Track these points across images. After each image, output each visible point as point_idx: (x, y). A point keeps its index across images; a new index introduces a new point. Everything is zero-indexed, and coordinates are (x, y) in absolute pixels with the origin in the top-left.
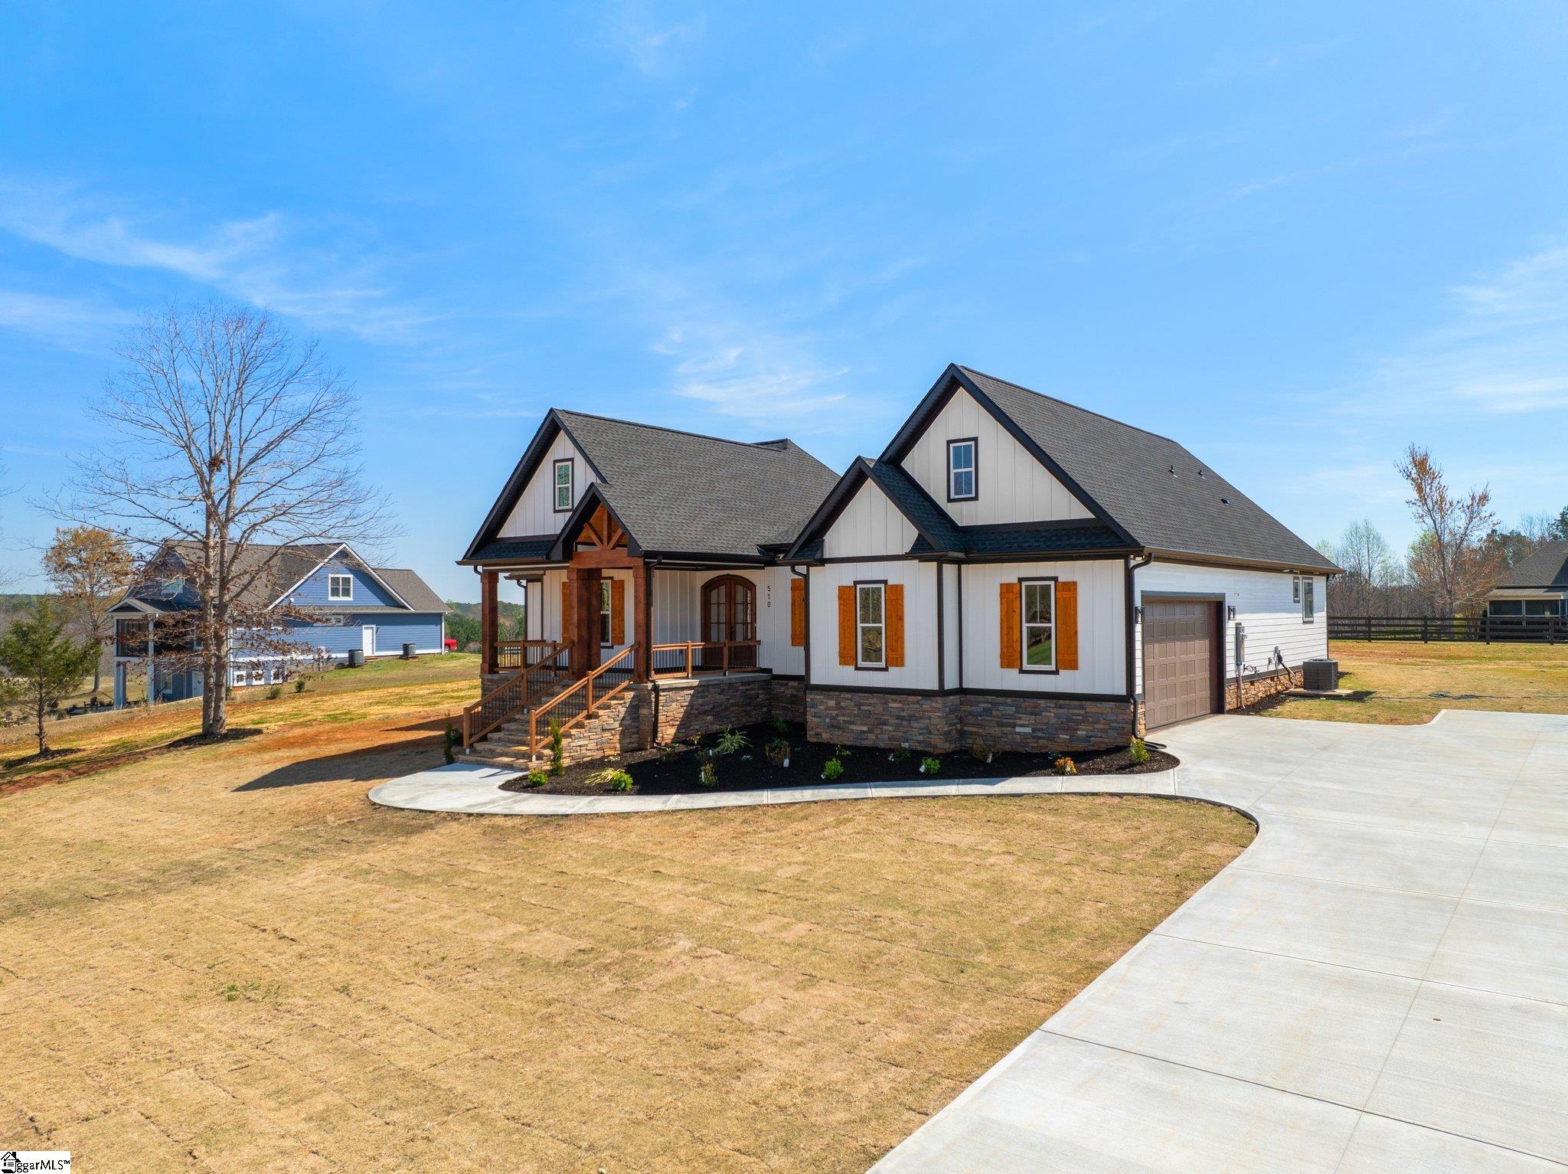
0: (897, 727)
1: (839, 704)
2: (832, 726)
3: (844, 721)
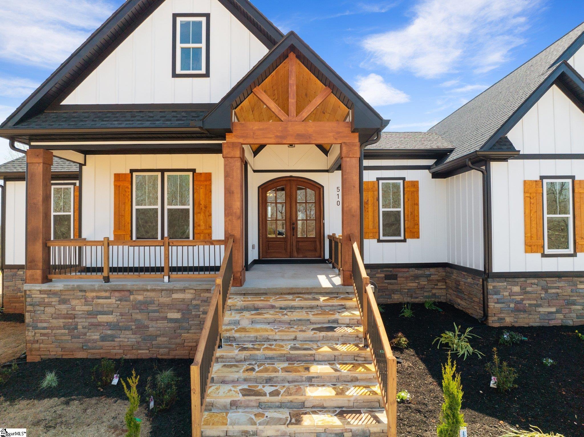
1: (525, 289)
2: (517, 310)
3: (530, 305)
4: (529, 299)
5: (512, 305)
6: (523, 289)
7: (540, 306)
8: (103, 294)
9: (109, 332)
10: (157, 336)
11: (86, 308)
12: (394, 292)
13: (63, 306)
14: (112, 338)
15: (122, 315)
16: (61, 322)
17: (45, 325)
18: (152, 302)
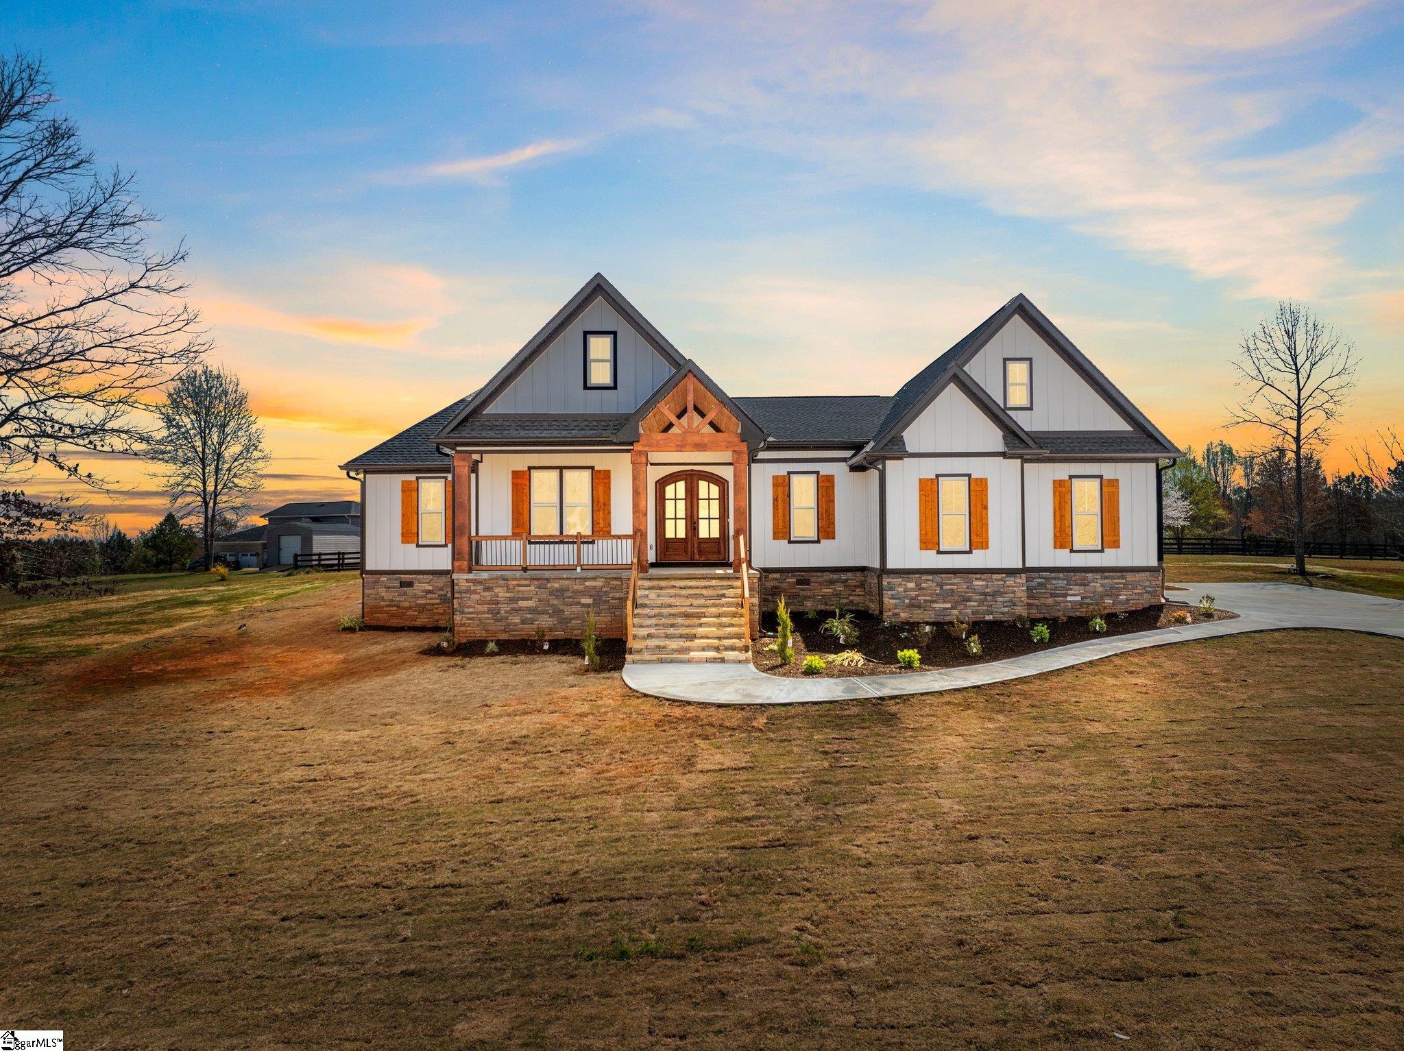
0: (981, 602)
2: (912, 606)
3: (925, 601)
4: (924, 595)
5: (907, 601)
6: (918, 585)
7: (935, 602)
8: (524, 582)
9: (529, 616)
10: (571, 619)
11: (508, 595)
12: (806, 598)
13: (487, 594)
14: (532, 621)
15: (540, 600)
16: (485, 607)
17: (471, 610)
18: (567, 589)
